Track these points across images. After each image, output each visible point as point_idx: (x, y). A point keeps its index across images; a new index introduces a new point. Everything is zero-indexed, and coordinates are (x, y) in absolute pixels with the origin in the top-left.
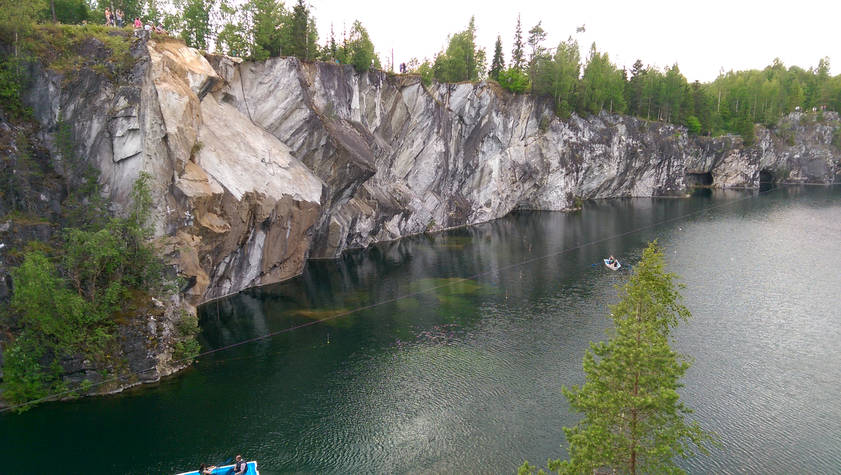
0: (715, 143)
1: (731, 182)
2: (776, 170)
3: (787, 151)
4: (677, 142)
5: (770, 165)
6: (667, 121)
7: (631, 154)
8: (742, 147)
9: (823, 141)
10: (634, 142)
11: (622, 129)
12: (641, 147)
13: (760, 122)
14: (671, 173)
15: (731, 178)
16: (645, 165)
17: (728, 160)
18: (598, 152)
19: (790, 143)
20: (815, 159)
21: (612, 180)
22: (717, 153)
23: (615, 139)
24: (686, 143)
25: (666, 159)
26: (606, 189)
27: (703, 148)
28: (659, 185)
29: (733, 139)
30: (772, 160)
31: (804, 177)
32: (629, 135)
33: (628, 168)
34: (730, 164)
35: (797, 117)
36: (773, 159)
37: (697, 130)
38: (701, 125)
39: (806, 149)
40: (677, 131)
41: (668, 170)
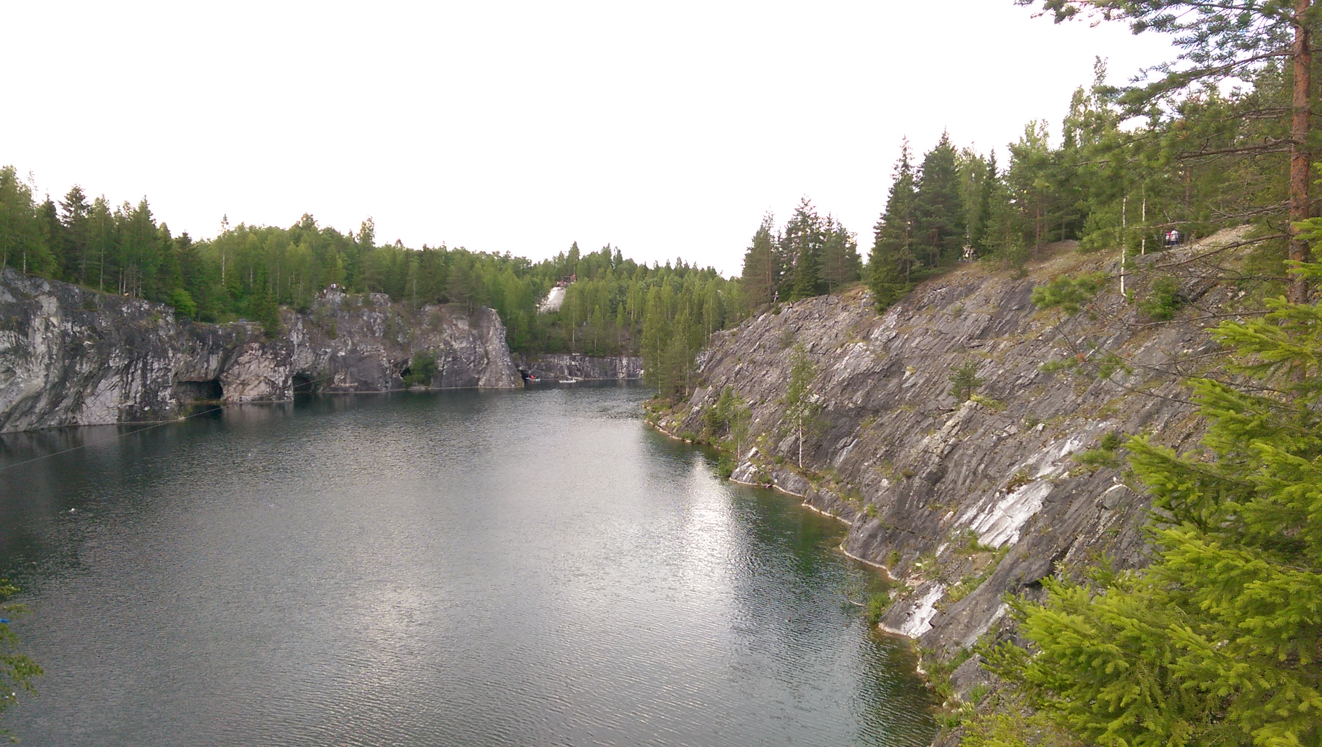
0: (220, 332)
1: (251, 393)
2: (315, 374)
3: (329, 347)
4: (156, 330)
5: (305, 366)
6: (137, 295)
7: (72, 349)
8: (263, 339)
9: (373, 333)
10: (76, 329)
11: (50, 305)
12: (90, 338)
13: (287, 303)
14: (148, 382)
15: (250, 387)
16: (100, 370)
17: (244, 359)
19: (331, 334)
20: (365, 358)
21: (37, 397)
22: (225, 349)
23: (37, 322)
24: (171, 333)
25: (138, 359)
26: (25, 414)
27: (203, 340)
28: (129, 404)
29: (249, 327)
30: (309, 360)
31: (353, 382)
32: (66, 316)
33: (67, 374)
34: (247, 365)
35: (338, 297)
36: (311, 358)
37: (190, 311)
38: (195, 304)
39: (353, 343)
40: (154, 312)
41: (144, 376)
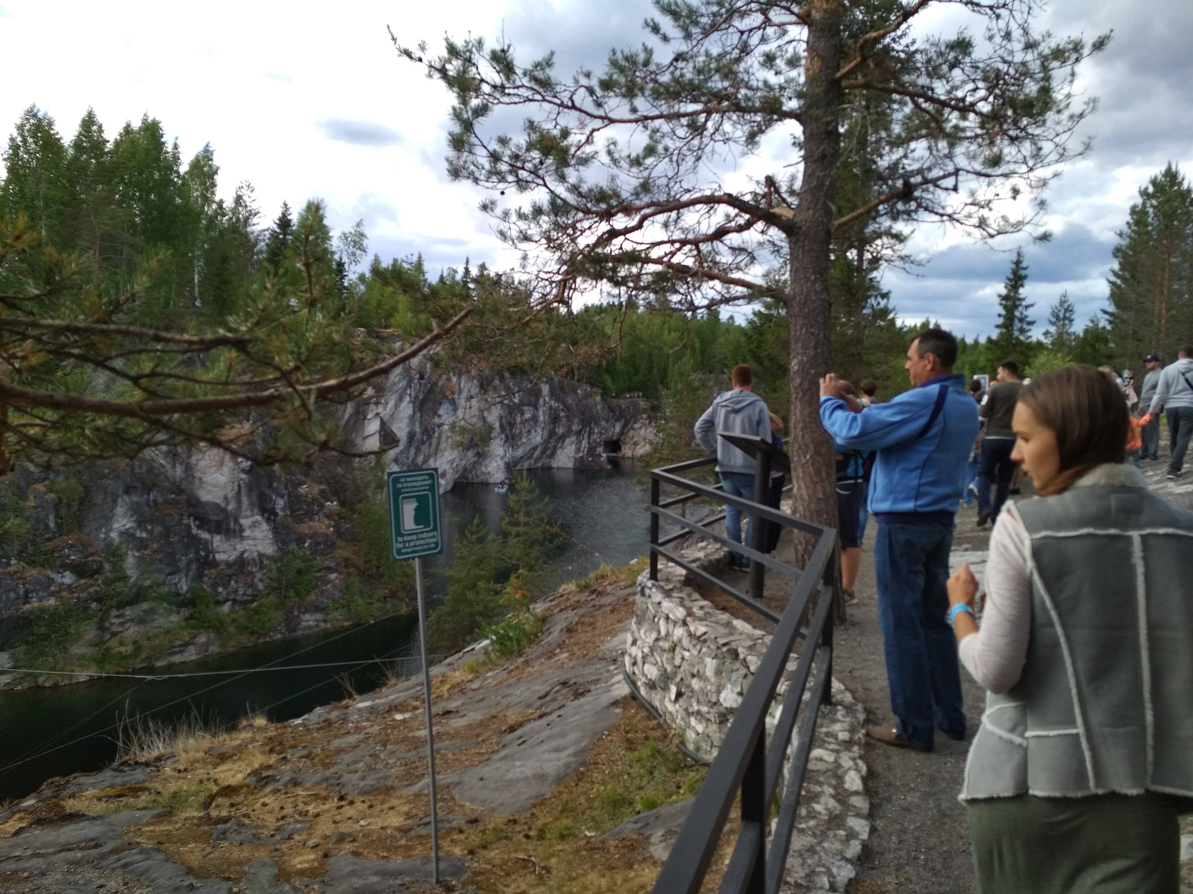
0: (623, 406)
1: (640, 451)
7: (555, 418)
8: (649, 411)
10: (557, 405)
11: (545, 389)
12: (563, 410)
14: (591, 441)
15: (639, 447)
16: (567, 432)
17: (637, 426)
18: (528, 416)
21: (536, 448)
22: (625, 419)
23: (541, 402)
24: (601, 407)
25: (587, 425)
26: (529, 458)
27: (614, 412)
28: (581, 454)
29: (641, 403)
32: (552, 396)
33: (552, 433)
34: (638, 431)
37: (610, 392)
40: (592, 393)
41: (589, 437)
